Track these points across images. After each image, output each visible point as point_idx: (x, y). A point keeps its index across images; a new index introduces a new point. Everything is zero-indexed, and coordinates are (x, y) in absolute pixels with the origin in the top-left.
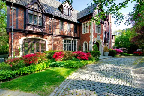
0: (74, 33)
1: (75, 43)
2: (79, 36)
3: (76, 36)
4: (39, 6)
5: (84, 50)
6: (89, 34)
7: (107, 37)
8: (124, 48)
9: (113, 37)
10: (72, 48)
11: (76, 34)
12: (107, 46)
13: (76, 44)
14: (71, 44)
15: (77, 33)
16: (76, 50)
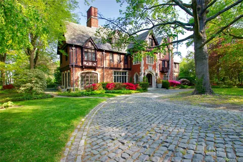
0: (124, 64)
1: (125, 74)
2: (129, 67)
3: (126, 67)
4: (92, 44)
5: (135, 82)
6: (140, 65)
7: (166, 66)
8: (185, 79)
9: (177, 65)
10: (123, 80)
11: (126, 65)
12: (167, 77)
13: (127, 75)
14: (122, 75)
15: (127, 63)
16: (127, 82)
